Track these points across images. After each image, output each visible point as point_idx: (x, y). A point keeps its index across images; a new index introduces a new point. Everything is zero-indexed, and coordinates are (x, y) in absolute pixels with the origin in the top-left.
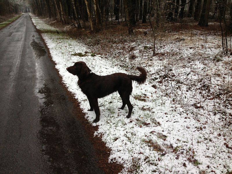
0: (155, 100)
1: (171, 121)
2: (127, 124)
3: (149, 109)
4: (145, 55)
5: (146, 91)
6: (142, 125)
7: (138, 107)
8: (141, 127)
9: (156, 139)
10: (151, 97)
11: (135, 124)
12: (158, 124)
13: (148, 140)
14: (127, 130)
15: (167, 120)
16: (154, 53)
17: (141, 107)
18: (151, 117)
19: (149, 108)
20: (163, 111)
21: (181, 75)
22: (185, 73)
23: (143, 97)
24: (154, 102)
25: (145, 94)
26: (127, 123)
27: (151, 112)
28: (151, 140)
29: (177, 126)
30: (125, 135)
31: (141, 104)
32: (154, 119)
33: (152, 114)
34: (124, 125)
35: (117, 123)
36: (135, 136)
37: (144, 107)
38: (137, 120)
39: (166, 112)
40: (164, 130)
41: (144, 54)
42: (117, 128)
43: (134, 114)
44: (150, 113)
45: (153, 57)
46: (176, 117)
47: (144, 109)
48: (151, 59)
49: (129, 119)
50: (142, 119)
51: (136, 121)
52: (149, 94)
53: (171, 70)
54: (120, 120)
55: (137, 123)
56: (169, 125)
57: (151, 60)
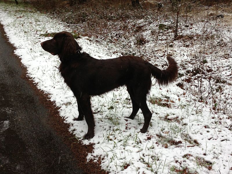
0: (184, 106)
1: (216, 138)
2: (142, 142)
3: (176, 119)
4: (161, 38)
5: (168, 91)
6: (168, 145)
7: (159, 115)
8: (166, 147)
9: (195, 167)
10: (178, 101)
11: (157, 143)
12: (194, 144)
13: (181, 169)
14: (143, 152)
15: (209, 138)
16: (176, 36)
17: (163, 116)
18: (181, 132)
19: (177, 117)
20: (201, 123)
21: (221, 69)
22: (228, 66)
23: (165, 100)
24: (183, 109)
25: (168, 96)
26: (142, 140)
27: (180, 124)
28: (187, 168)
29: (227, 147)
30: (142, 160)
31: (162, 111)
32: (187, 135)
33: (183, 127)
34: (138, 143)
35: (125, 140)
36: (158, 162)
37: (168, 115)
38: (159, 136)
39: (206, 124)
40: (207, 153)
41: (159, 37)
42: (127, 148)
43: (153, 127)
44: (180, 126)
45: (175, 42)
46: (223, 132)
47: (169, 119)
48: (171, 44)
49: (146, 134)
50: (167, 134)
51: (157, 138)
52: (174, 97)
53: (205, 62)
54: (131, 136)
55: (160, 141)
56: (214, 144)
57: (171, 46)
